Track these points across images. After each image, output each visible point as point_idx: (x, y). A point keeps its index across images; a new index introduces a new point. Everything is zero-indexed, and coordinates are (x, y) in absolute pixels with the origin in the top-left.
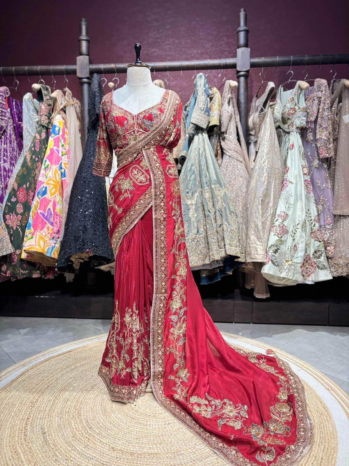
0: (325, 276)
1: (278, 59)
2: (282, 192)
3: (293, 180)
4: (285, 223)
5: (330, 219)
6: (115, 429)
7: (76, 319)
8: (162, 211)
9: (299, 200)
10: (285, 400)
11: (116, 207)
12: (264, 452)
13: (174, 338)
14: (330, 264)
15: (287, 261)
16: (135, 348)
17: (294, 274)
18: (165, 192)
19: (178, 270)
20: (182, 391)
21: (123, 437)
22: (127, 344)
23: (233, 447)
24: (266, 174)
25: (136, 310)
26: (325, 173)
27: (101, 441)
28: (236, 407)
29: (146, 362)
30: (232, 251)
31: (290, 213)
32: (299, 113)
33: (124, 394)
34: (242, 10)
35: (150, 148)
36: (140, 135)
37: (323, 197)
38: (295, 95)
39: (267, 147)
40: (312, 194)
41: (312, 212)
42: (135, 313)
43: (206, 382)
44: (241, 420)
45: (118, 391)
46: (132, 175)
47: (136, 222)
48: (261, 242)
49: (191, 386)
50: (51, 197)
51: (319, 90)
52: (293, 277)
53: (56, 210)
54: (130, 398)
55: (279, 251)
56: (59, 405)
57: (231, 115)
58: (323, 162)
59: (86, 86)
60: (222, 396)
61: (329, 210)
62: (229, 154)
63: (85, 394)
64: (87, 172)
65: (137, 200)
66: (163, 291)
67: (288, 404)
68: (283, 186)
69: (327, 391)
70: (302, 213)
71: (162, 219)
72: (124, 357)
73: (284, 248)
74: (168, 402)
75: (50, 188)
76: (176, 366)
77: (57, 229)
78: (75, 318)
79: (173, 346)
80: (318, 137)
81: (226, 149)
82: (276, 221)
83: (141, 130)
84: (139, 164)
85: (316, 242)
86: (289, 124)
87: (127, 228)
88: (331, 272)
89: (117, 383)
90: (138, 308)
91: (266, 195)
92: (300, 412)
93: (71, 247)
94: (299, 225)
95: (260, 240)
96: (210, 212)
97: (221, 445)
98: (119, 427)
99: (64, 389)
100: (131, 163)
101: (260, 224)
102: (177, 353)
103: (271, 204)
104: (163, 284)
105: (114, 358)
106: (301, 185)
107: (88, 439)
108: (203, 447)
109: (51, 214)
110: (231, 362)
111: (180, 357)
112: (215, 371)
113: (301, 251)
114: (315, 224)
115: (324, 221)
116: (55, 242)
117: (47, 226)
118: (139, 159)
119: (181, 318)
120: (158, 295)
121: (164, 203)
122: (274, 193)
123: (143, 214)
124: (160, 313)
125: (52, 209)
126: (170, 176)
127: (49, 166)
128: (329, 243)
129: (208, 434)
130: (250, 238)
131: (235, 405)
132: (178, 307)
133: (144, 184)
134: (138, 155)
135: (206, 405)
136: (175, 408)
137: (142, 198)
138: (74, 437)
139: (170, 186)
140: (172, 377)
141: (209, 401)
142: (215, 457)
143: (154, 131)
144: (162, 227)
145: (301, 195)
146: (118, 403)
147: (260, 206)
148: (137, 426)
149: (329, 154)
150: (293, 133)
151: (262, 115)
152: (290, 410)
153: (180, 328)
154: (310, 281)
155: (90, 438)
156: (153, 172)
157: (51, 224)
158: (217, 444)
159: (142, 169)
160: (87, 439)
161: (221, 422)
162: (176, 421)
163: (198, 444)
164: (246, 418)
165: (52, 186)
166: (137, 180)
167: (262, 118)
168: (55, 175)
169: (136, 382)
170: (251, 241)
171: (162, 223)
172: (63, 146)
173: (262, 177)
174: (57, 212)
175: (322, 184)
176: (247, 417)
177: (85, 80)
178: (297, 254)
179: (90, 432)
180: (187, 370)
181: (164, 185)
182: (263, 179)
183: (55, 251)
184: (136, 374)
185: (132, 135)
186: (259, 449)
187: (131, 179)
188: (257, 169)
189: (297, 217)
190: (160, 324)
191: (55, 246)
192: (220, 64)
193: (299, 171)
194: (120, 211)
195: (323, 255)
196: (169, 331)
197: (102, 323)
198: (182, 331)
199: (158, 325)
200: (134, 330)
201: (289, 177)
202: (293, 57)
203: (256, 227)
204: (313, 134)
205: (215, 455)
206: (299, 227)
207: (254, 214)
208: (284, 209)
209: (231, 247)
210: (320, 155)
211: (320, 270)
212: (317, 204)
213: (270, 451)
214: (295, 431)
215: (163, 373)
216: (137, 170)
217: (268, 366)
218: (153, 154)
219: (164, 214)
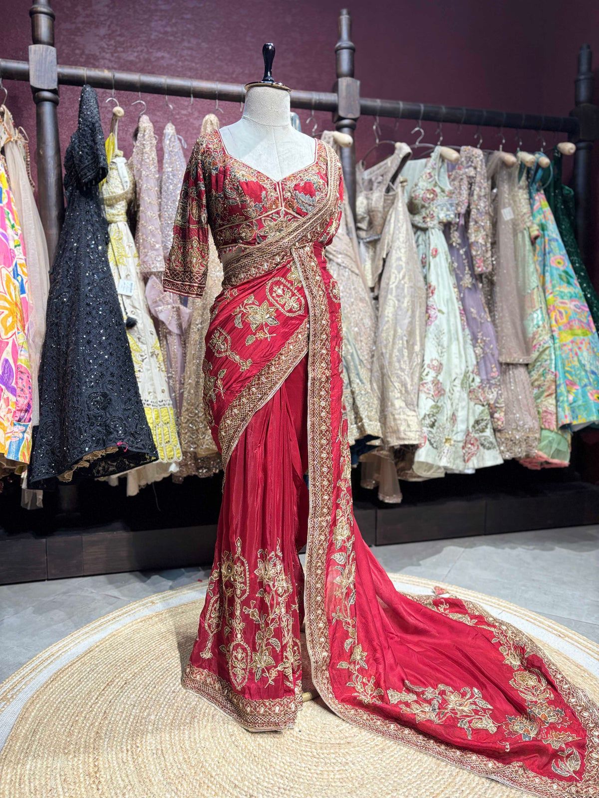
0: (492, 459)
1: (401, 105)
2: (428, 327)
3: (443, 308)
5: (495, 372)
6: (297, 786)
7: (46, 582)
8: (323, 365)
9: (453, 339)
10: (520, 666)
11: (237, 357)
13: (342, 593)
14: (499, 440)
15: (447, 440)
16: (284, 624)
17: (454, 460)
18: (328, 330)
19: (343, 470)
20: (365, 687)
22: (273, 619)
23: (516, 764)
24: (408, 297)
25: (280, 552)
26: (481, 297)
30: (374, 428)
31: (444, 362)
32: (442, 199)
34: (344, 11)
35: (305, 246)
36: (289, 220)
37: (482, 335)
38: (434, 169)
39: (405, 252)
40: (467, 331)
41: (469, 359)
42: (279, 558)
43: (392, 661)
45: (266, 711)
46: (272, 297)
48: (415, 411)
50: (6, 334)
51: (471, 166)
53: (19, 363)
55: (436, 424)
56: (152, 766)
58: (477, 279)
59: (47, 108)
61: (493, 355)
62: (338, 261)
63: (187, 732)
64: (89, 284)
65: (283, 345)
66: (325, 510)
67: (530, 671)
68: (429, 317)
69: (560, 639)
70: (461, 361)
71: (323, 380)
72: (268, 644)
73: (443, 419)
74: (353, 712)
75: (3, 315)
76: (348, 643)
77: (26, 402)
78: (44, 580)
79: (340, 609)
80: (472, 239)
82: (427, 375)
83: (291, 211)
84: (284, 276)
85: (477, 406)
86: (424, 215)
87: (261, 399)
88: (502, 452)
89: (261, 697)
91: (411, 333)
92: (562, 681)
94: (456, 381)
95: (411, 408)
97: (491, 764)
98: (301, 780)
99: (136, 732)
100: (269, 274)
101: (408, 380)
102: (349, 620)
103: (417, 348)
104: (326, 497)
105: (240, 650)
106: (455, 317)
108: (466, 776)
109: (11, 370)
111: (354, 626)
113: (462, 421)
114: (474, 379)
115: (487, 373)
116: (24, 429)
117: (5, 396)
118: (284, 266)
119: (349, 556)
120: (316, 520)
121: (327, 349)
122: (419, 329)
125: (11, 361)
126: (334, 300)
128: (496, 407)
129: (458, 753)
130: (393, 405)
131: (459, 691)
132: (344, 537)
133: (296, 314)
134: (283, 258)
136: (372, 719)
137: (291, 340)
139: (336, 318)
140: (343, 665)
141: (417, 694)
143: (315, 215)
144: (323, 393)
145: (457, 331)
146: (265, 735)
147: (406, 350)
148: (331, 768)
149: (487, 268)
150: (433, 231)
151: (391, 198)
152: (540, 681)
153: (350, 573)
154: (469, 469)
156: (311, 292)
157: (12, 392)
158: (485, 765)
159: (292, 285)
162: (390, 743)
163: (454, 774)
164: (489, 709)
165: (6, 312)
166: (283, 306)
167: (390, 203)
168: (8, 287)
169: (292, 686)
170: (396, 409)
171: (324, 387)
172: (13, 226)
173: (403, 303)
174: (22, 366)
175: (478, 313)
177: (47, 95)
178: (457, 428)
180: (360, 646)
181: (327, 316)
182: (405, 305)
183: (23, 447)
184: (289, 672)
185: (275, 220)
187: (271, 305)
188: (394, 289)
189: (454, 367)
190: (319, 572)
191: (23, 438)
192: (311, 100)
193: (450, 291)
194: (245, 366)
195: (489, 426)
196: (333, 583)
197: (111, 583)
198: (352, 579)
199: (317, 575)
200: (280, 591)
201: (436, 302)
202: (425, 107)
203: (402, 386)
204: (460, 234)
205: (493, 784)
206: (458, 382)
207: (397, 364)
208: (435, 355)
209: (370, 421)
210: (476, 268)
211: (486, 451)
212: (474, 346)
213: (571, 754)
214: (573, 713)
215: (328, 660)
216: (282, 287)
217: (460, 616)
218: (311, 257)
219: (326, 371)
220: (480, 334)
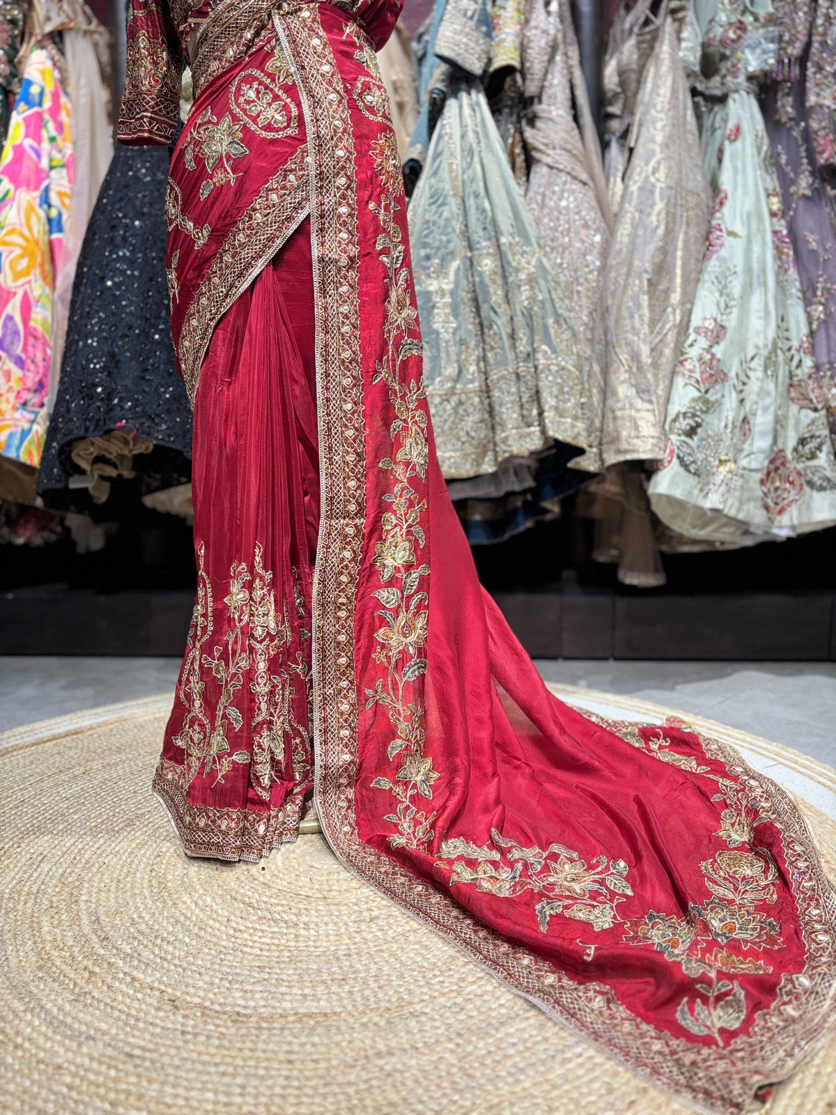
0: (829, 508)
2: (706, 263)
3: (739, 228)
4: (718, 351)
6: (187, 940)
8: (344, 235)
9: (755, 285)
10: (744, 843)
11: (190, 225)
12: (705, 1000)
13: (388, 658)
15: (721, 462)
16: (261, 688)
17: (741, 502)
18: (351, 168)
19: (400, 445)
20: (415, 826)
21: (213, 963)
22: (234, 675)
23: (595, 986)
24: (660, 206)
25: (265, 568)
26: (830, 213)
27: (134, 979)
28: (591, 867)
29: (301, 736)
30: (565, 429)
31: (731, 322)
32: (755, 34)
33: (225, 834)
35: (300, 9)
37: (825, 281)
39: (664, 127)
40: (793, 273)
41: (792, 325)
42: (262, 579)
43: (492, 797)
44: (611, 900)
45: (207, 825)
46: (238, 105)
47: (255, 272)
48: (650, 402)
49: (444, 807)
50: (14, 281)
52: (739, 510)
53: (32, 324)
54: (250, 848)
55: (699, 430)
56: (13, 874)
57: (555, 40)
58: (822, 179)
60: (543, 837)
62: (549, 160)
63: (102, 841)
65: (257, 192)
66: (352, 507)
67: (756, 854)
68: (710, 245)
70: (767, 324)
71: (344, 261)
72: (224, 716)
73: (715, 424)
74: (372, 858)
75: (12, 256)
76: (395, 747)
77: (37, 379)
79: (384, 685)
80: (812, 100)
81: (542, 147)
82: (691, 345)
84: (261, 67)
85: (804, 412)
86: (724, 72)
89: (204, 802)
90: (270, 564)
91: (661, 269)
92: (804, 873)
93: (72, 414)
94: (756, 360)
95: (645, 397)
96: (495, 312)
97: (550, 979)
98: (202, 933)
100: (237, 64)
101: (645, 350)
102: (399, 706)
103: (676, 297)
104: (352, 484)
105: (196, 727)
106: (764, 243)
107: (91, 973)
108: (489, 988)
109: (16, 333)
110: (565, 743)
111: (408, 719)
112: (517, 767)
113: (763, 434)
114: (800, 361)
115: (829, 352)
116: (32, 416)
118: (261, 48)
119: (409, 598)
120: (333, 522)
121: (349, 205)
122: (684, 265)
123: (279, 243)
124: (344, 579)
125: (18, 319)
126: (367, 114)
127: (10, 195)
129: (504, 948)
130: (615, 393)
131: (588, 862)
132: (399, 563)
133: (280, 135)
134: (258, 34)
135: (494, 864)
136: (394, 874)
137: (273, 183)
138: (40, 968)
139: (370, 148)
140: (385, 783)
141: (503, 852)
142: (532, 1021)
144: (344, 289)
145: (764, 271)
146: (206, 865)
147: (646, 297)
148: (265, 927)
150: (736, 96)
151: (648, 37)
152: (765, 872)
153: (409, 628)
154: (783, 529)
155: (97, 970)
156: (310, 94)
157: (16, 363)
158: (539, 976)
159: (274, 81)
160: (86, 975)
161: (545, 910)
162: (396, 910)
163: (471, 979)
164: (625, 896)
165: (18, 251)
166: (254, 120)
167: (648, 46)
169: (265, 796)
170: (618, 401)
171: (345, 277)
172: (53, 140)
173: (649, 214)
174: (35, 329)
175: (821, 242)
176: (629, 892)
178: (751, 445)
179: (102, 952)
180: (429, 761)
181: (349, 141)
182: (654, 219)
183: (30, 443)
184: (265, 773)
186: (687, 989)
187: (235, 119)
188: (635, 193)
189: (751, 335)
190: (343, 614)
191: (30, 430)
193: (758, 200)
194: (202, 238)
195: (825, 448)
196: (371, 639)
198: (413, 638)
199: (338, 619)
200: (259, 632)
201: (726, 219)
203: (632, 359)
204: (795, 101)
205: (533, 1013)
206: (757, 364)
207: (628, 322)
208: (712, 311)
209: (561, 416)
210: (818, 156)
211: (815, 494)
212: (807, 302)
213: (727, 994)
214: (797, 932)
215: (353, 769)
216: (255, 86)
217: (677, 756)
218: (311, 29)
219: (350, 246)
220: (821, 279)
